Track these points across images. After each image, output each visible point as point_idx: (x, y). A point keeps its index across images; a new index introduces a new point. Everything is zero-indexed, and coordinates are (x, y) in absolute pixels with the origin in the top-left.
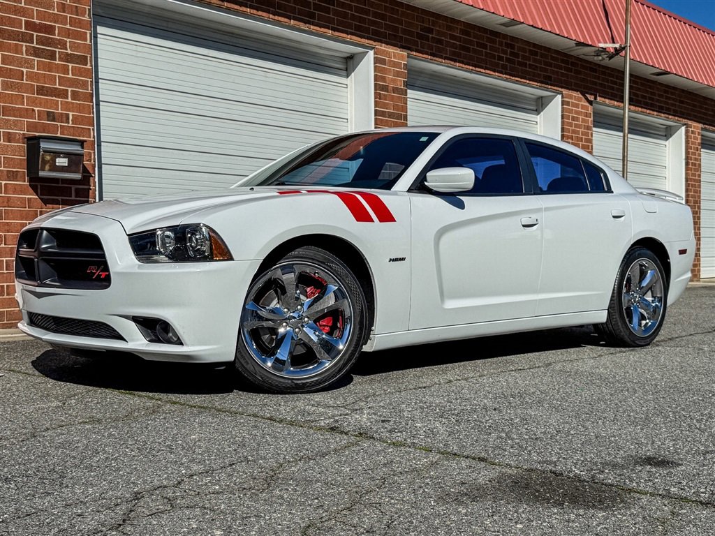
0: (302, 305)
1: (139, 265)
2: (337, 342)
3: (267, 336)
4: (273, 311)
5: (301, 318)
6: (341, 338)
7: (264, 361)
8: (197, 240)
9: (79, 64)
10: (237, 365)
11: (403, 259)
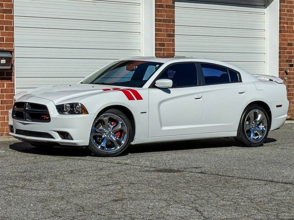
0: (110, 128)
1: (59, 115)
2: (122, 140)
3: (98, 138)
4: (100, 130)
5: (110, 132)
6: (123, 139)
7: (98, 146)
8: (77, 108)
9: (8, 14)
10: (89, 147)
11: (146, 112)
